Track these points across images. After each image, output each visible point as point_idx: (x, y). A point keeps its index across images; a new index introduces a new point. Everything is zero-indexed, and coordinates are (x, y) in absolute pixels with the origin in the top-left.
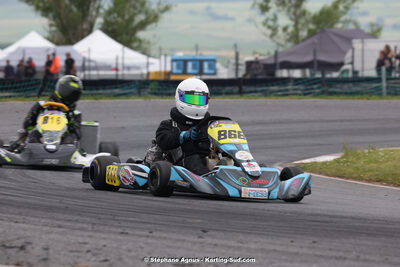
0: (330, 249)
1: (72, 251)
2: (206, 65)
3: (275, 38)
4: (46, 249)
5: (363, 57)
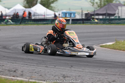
0: (111, 72)
1: (30, 72)
2: (72, 14)
3: (94, 6)
4: (22, 72)
5: (121, 12)
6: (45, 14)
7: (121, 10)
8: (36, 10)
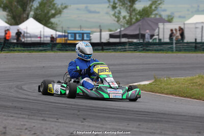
0: (147, 128)
1: (18, 129)
2: (85, 35)
3: (120, 22)
4: (5, 128)
5: (164, 32)
6: (41, 35)
7: (164, 29)
8: (27, 28)
